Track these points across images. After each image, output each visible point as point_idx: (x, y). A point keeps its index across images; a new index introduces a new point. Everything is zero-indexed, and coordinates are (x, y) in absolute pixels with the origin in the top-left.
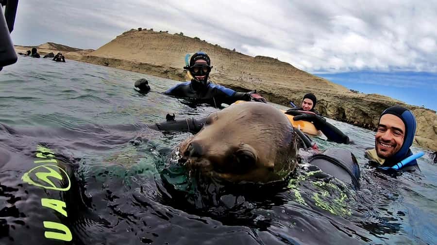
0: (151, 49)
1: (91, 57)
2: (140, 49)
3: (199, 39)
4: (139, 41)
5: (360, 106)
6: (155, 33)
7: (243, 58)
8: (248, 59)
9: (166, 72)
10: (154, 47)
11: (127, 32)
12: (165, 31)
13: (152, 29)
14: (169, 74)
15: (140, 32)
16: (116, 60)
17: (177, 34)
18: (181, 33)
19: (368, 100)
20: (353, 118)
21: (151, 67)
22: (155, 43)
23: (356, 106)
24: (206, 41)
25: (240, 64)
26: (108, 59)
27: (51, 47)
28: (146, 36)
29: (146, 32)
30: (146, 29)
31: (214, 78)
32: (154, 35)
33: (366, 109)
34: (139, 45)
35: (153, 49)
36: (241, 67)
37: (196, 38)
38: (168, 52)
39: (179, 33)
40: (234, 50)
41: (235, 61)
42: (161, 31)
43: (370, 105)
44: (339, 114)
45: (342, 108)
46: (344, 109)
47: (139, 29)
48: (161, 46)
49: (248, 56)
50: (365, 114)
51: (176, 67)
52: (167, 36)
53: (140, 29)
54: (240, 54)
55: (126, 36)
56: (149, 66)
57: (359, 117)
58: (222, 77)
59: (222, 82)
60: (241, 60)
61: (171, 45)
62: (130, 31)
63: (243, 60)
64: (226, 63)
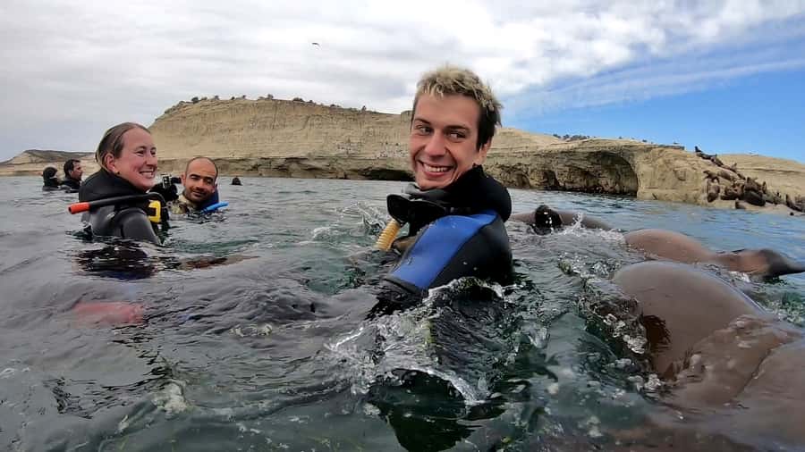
0: (221, 131)
2: (203, 135)
3: (301, 100)
4: (198, 121)
5: (573, 162)
6: (223, 103)
7: (381, 120)
8: (389, 119)
9: (255, 168)
10: (226, 127)
11: (174, 108)
12: (241, 96)
13: (217, 97)
14: (261, 170)
15: (196, 105)
16: (163, 162)
17: (262, 98)
18: (269, 96)
19: (584, 151)
20: (568, 182)
21: (228, 163)
22: (225, 120)
23: (569, 163)
24: (314, 101)
25: (377, 130)
27: (34, 158)
28: (208, 111)
29: (206, 103)
30: (205, 98)
31: (339, 162)
32: (221, 106)
33: (584, 165)
34: (200, 128)
35: (225, 131)
36: (381, 135)
37: (296, 100)
38: (253, 132)
39: (266, 97)
40: (364, 108)
41: (368, 128)
42: (233, 98)
43: (588, 158)
44: (547, 182)
45: (550, 171)
46: (553, 172)
47: (193, 99)
48: (239, 124)
49: (388, 115)
50: (585, 174)
51: (272, 155)
52: (245, 105)
53: (195, 100)
54: (375, 113)
55: (171, 116)
56: (223, 163)
57: (578, 179)
58: (351, 157)
59: (354, 167)
60: (378, 123)
61: (255, 120)
62: (178, 106)
63: (381, 123)
64: (356, 133)
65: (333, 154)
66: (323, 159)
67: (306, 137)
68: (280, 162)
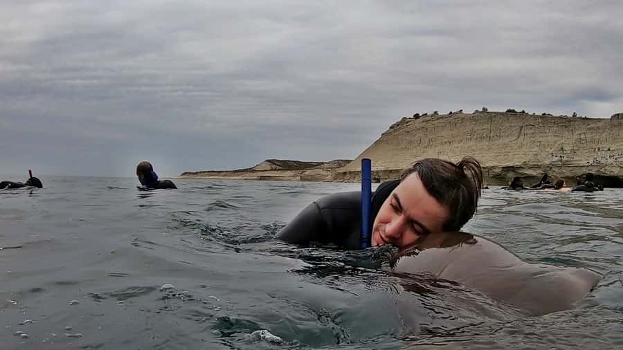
0: (442, 143)
1: (350, 173)
2: (426, 147)
3: (514, 111)
4: (420, 134)
6: (442, 117)
7: (591, 126)
8: (600, 124)
10: (446, 140)
11: (398, 124)
12: (458, 110)
13: (436, 113)
15: (418, 120)
16: (391, 171)
17: (477, 111)
18: (484, 109)
22: (445, 133)
24: (526, 112)
25: (589, 136)
26: (377, 172)
27: (274, 166)
28: (429, 125)
29: (427, 118)
30: (426, 114)
31: (553, 169)
32: (441, 121)
34: (423, 141)
35: (446, 143)
36: (593, 141)
37: (509, 111)
38: (471, 143)
39: (481, 110)
40: (575, 115)
41: (580, 134)
42: (451, 113)
47: (414, 116)
48: (458, 136)
49: (599, 120)
51: (490, 165)
52: (463, 119)
53: (417, 116)
54: (586, 118)
55: (395, 131)
58: (565, 164)
59: (569, 174)
60: (589, 129)
61: (472, 132)
62: (401, 122)
63: (592, 129)
64: (567, 140)
65: (547, 162)
66: (539, 167)
67: (521, 147)
68: (498, 171)
